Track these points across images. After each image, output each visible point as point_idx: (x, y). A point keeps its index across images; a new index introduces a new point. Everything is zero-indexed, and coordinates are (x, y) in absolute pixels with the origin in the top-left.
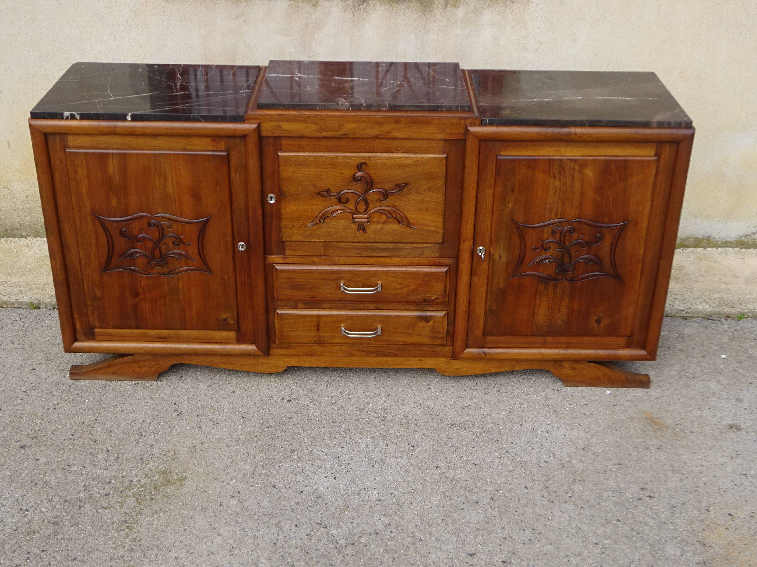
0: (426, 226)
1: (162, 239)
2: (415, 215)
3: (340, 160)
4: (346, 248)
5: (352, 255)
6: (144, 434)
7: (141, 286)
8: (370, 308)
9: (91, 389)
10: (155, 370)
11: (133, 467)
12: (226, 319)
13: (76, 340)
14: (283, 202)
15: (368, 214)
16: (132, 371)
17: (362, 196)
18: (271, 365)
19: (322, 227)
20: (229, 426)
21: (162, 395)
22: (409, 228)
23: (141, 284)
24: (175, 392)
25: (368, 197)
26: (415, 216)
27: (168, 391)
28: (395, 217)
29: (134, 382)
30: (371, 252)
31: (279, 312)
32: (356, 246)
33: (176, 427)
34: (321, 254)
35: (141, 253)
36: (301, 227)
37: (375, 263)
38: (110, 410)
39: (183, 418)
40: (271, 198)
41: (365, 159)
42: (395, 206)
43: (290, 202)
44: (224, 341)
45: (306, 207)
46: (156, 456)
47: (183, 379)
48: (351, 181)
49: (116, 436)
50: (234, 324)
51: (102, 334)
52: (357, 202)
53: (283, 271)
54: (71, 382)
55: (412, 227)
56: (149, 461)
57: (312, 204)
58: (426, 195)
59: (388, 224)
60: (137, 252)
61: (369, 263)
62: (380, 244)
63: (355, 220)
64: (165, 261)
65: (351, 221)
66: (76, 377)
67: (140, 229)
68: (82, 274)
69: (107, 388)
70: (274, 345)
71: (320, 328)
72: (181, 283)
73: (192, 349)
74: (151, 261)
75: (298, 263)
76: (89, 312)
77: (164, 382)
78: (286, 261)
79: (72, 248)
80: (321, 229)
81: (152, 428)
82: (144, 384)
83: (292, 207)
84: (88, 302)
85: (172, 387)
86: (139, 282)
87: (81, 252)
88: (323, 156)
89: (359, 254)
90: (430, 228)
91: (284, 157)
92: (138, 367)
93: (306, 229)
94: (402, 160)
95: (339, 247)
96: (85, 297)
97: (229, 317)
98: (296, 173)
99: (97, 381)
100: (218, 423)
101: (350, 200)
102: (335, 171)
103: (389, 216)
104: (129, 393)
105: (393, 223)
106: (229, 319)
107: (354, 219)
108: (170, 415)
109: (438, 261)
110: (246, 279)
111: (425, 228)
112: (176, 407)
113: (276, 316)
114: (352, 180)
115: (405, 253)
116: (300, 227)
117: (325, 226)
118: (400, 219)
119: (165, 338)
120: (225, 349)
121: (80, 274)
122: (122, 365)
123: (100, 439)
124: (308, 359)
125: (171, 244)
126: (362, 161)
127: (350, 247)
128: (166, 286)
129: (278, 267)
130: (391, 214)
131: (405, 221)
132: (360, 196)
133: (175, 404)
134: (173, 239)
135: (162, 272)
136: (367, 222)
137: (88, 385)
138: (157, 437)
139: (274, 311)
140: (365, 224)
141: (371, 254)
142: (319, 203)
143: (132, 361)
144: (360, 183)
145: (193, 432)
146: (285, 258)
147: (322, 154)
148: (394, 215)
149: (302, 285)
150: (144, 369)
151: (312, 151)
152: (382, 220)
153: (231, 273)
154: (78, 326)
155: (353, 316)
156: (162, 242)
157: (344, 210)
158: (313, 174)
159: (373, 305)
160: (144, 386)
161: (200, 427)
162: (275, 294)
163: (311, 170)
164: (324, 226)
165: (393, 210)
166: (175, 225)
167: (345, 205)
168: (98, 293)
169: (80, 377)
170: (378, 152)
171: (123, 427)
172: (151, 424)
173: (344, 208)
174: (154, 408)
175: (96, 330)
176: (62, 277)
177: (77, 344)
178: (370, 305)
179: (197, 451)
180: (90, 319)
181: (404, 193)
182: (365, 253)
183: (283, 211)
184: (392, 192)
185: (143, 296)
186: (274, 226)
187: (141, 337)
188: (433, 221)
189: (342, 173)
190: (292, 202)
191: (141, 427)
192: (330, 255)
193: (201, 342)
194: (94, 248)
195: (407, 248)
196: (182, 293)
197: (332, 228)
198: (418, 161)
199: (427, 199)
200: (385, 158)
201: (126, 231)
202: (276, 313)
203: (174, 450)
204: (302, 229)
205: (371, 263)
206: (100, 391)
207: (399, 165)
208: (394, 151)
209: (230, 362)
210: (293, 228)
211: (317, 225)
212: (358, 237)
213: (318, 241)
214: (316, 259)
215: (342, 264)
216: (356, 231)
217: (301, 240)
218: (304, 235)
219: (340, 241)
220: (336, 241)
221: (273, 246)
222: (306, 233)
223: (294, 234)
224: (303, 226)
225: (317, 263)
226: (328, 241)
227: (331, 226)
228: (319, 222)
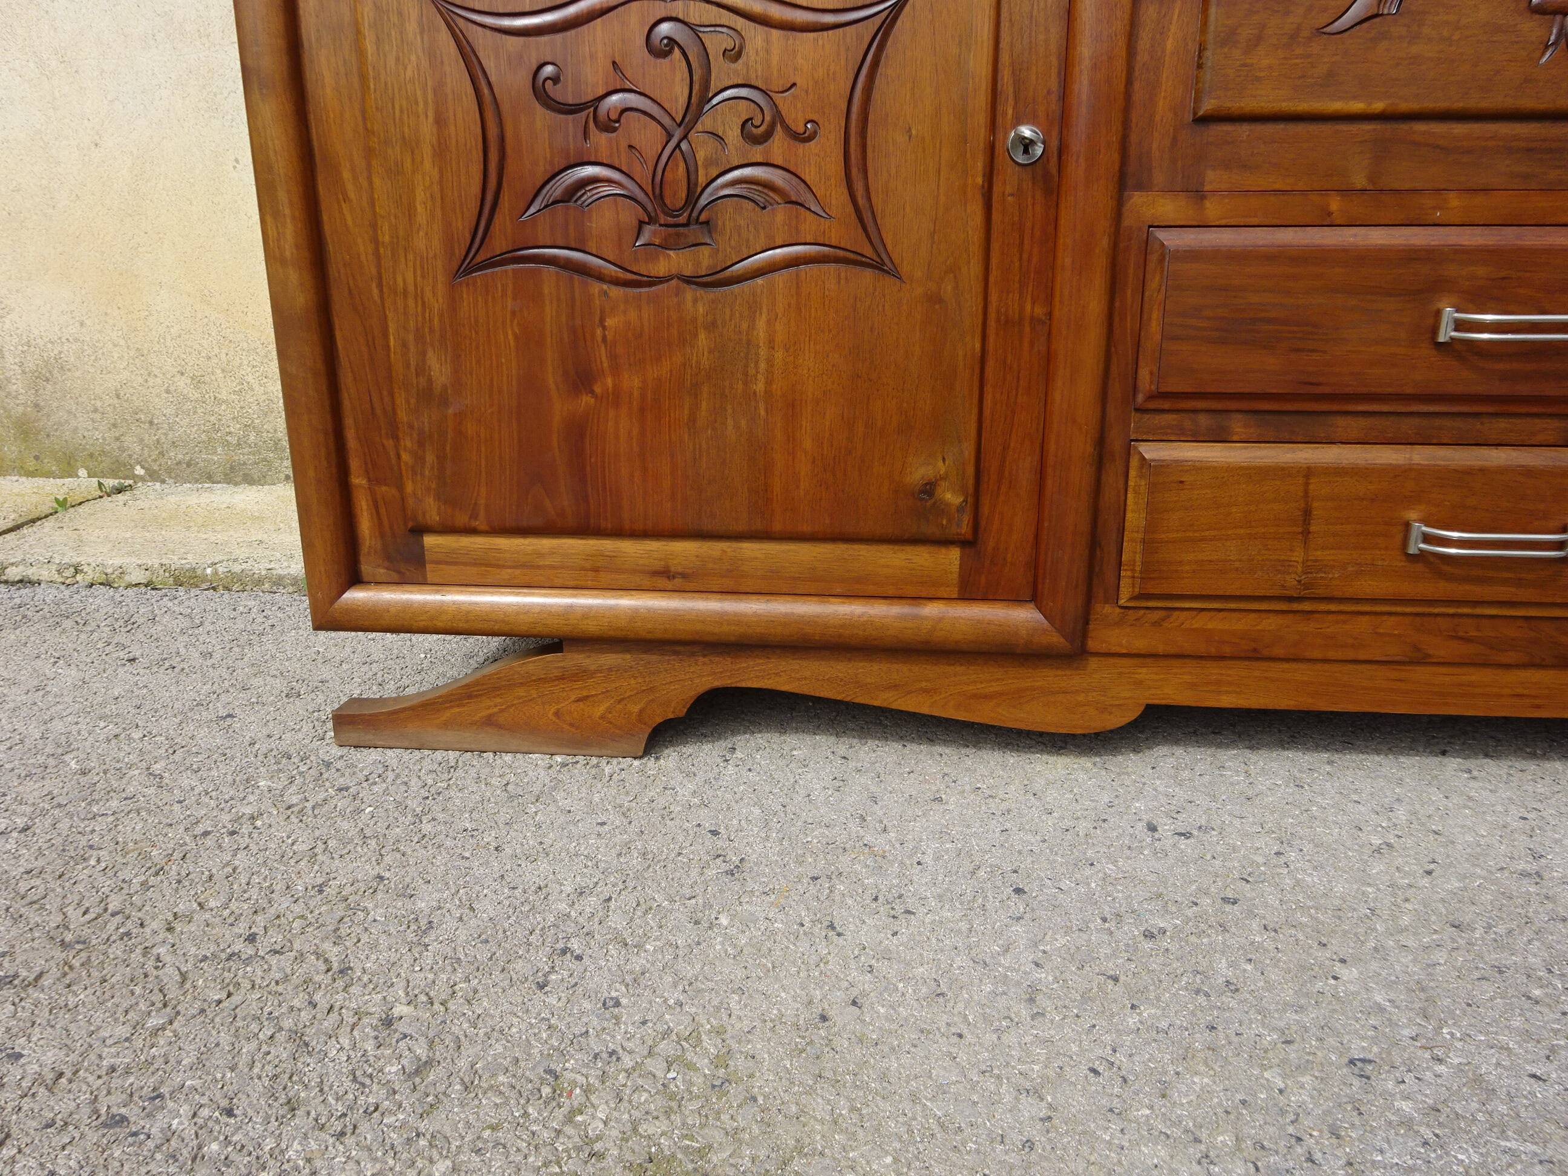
1: (699, 114)
4: (1469, 151)
5: (1495, 182)
6: (575, 945)
7: (604, 338)
8: (1540, 438)
9: (398, 776)
10: (641, 711)
11: (494, 1128)
12: (929, 488)
13: (355, 579)
16: (557, 714)
18: (1081, 698)
19: (1385, 36)
20: (964, 926)
21: (661, 802)
23: (604, 328)
24: (710, 793)
27: (685, 790)
29: (559, 759)
31: (1151, 451)
32: (1516, 138)
33: (724, 920)
34: (1360, 180)
35: (609, 181)
36: (1294, 36)
38: (449, 843)
39: (750, 885)
44: (910, 591)
46: (628, 1061)
47: (739, 754)
49: (449, 951)
50: (960, 509)
51: (451, 560)
53: (1193, 255)
54: (336, 751)
56: (587, 1091)
60: (594, 180)
64: (703, 218)
65: (1523, 4)
66: (354, 736)
67: (614, 63)
68: (380, 286)
69: (460, 773)
70: (1108, 609)
71: (1312, 528)
72: (761, 324)
73: (787, 621)
74: (652, 220)
76: (405, 457)
77: (671, 759)
78: (1213, 209)
79: (346, 175)
80: (1385, 44)
81: (617, 921)
82: (597, 766)
84: (402, 415)
85: (700, 778)
86: (597, 319)
87: (377, 181)
89: (1526, 176)
92: (579, 700)
93: (1316, 47)
95: (1441, 143)
96: (392, 395)
97: (944, 478)
99: (426, 752)
100: (908, 912)
104: (536, 789)
106: (944, 484)
108: (694, 873)
110: (1028, 307)
112: (720, 843)
113: (1133, 473)
116: (1291, 37)
117: (1404, 32)
119: (684, 576)
120: (916, 617)
121: (375, 292)
122: (521, 692)
123: (365, 963)
124: (1235, 671)
125: (733, 135)
127: (1491, 144)
128: (702, 336)
129: (1171, 239)
133: (715, 833)
134: (744, 110)
135: (688, 272)
137: (394, 763)
138: (638, 963)
139: (1128, 451)
143: (557, 673)
145: (803, 946)
146: (1201, 201)
149: (1270, 321)
150: (601, 709)
153: (973, 269)
154: (365, 525)
155: (1469, 472)
156: (699, 127)
159: (1555, 423)
160: (593, 771)
161: (832, 927)
162: (1144, 374)
164: (1398, 30)
166: (755, 35)
168: (439, 370)
169: (368, 738)
171: (487, 908)
172: (612, 904)
174: (627, 845)
175: (429, 540)
176: (301, 299)
177: (356, 596)
178: (1539, 423)
179: (837, 1042)
180: (409, 488)
185: (609, 381)
187: (596, 570)
191: (568, 915)
192: (1396, 186)
193: (822, 595)
194: (427, 165)
196: (763, 366)
197: (1429, 40)
201: (555, 79)
202: (1134, 462)
203: (720, 1032)
204: (1299, 51)
206: (430, 782)
209: (924, 684)
210: (1256, 46)
211: (1365, 25)
212: (1541, 84)
213: (1357, 106)
214: (1335, 204)
215: (1452, 221)
216: (1537, 54)
217: (1284, 105)
218: (1300, 78)
219: (1459, 105)
220: (1442, 105)
221: (1155, 146)
222: (1313, 67)
223: (1258, 79)
224: (1305, 33)
225: (1338, 222)
226: (1404, 106)
227: (1426, 30)
228: (1375, 12)
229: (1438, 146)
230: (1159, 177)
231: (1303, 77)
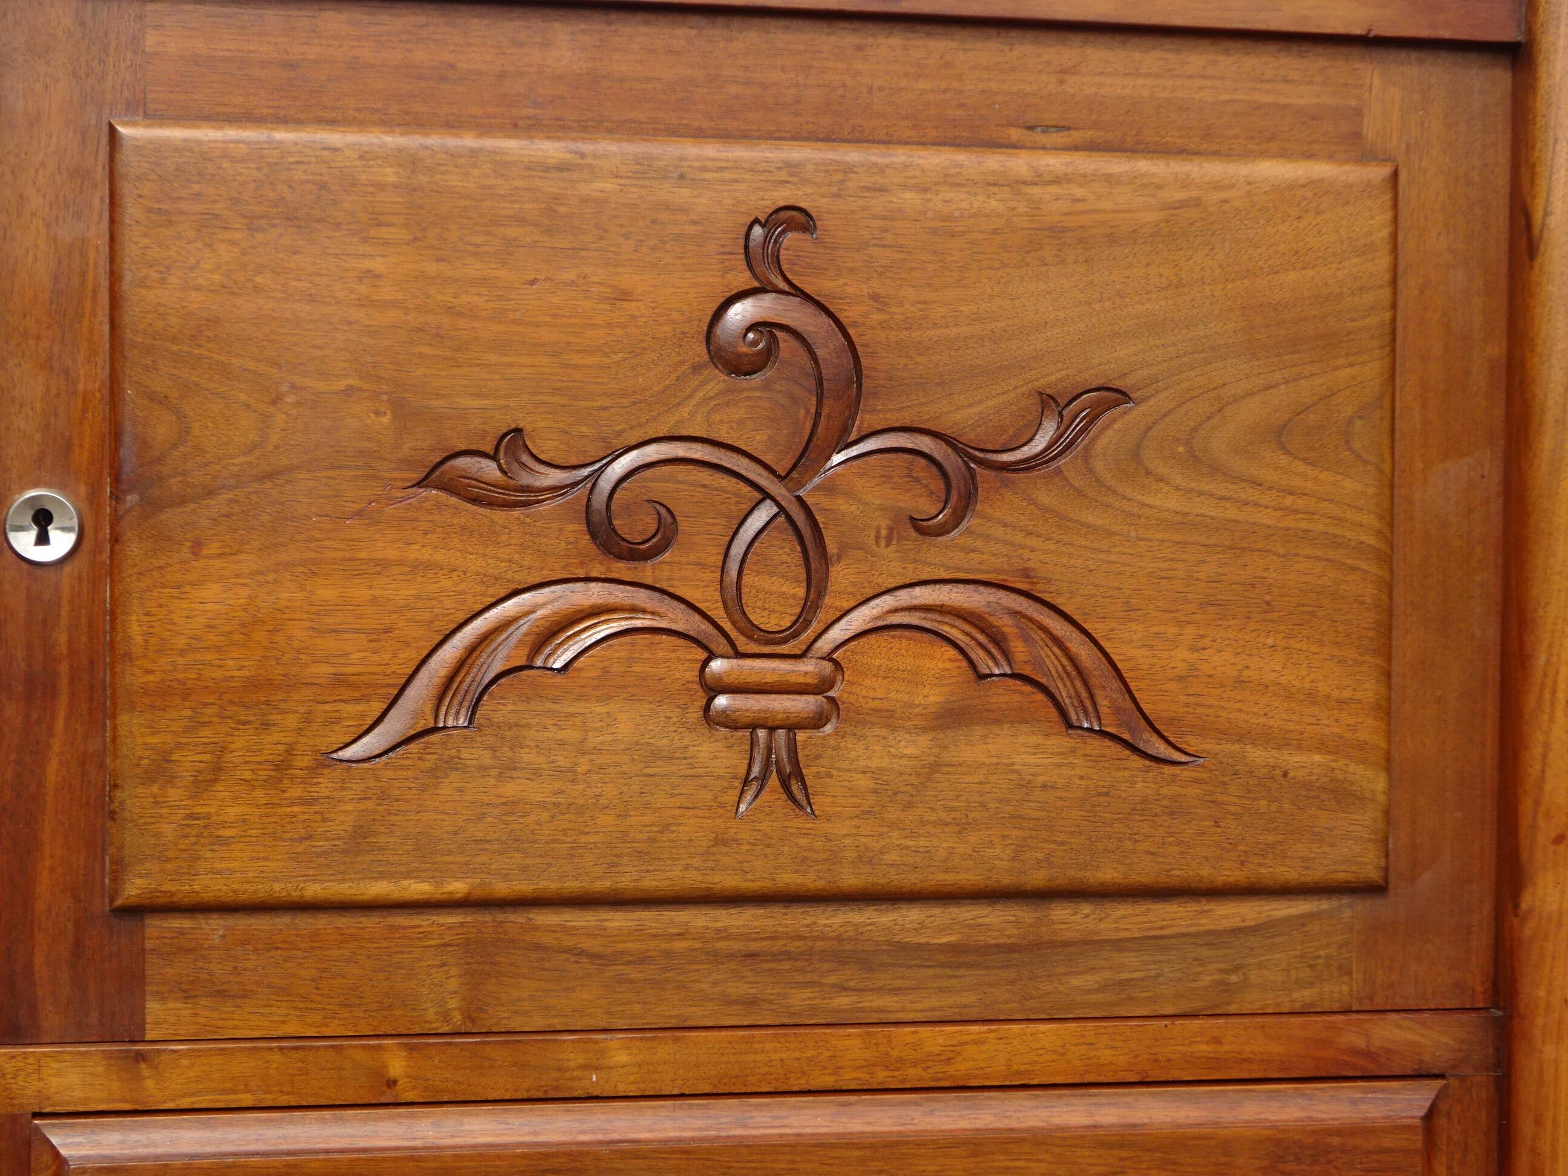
0: (1268, 738)
2: (1182, 654)
3: (610, 186)
4: (643, 959)
5: (698, 1014)
14: (134, 549)
15: (825, 644)
17: (776, 489)
19: (454, 765)
22: (1139, 762)
25: (826, 502)
26: (1180, 658)
28: (1027, 671)
30: (843, 989)
32: (723, 934)
34: (446, 1016)
36: (282, 766)
37: (881, 1077)
40: (43, 519)
41: (805, 182)
42: (1026, 573)
43: (197, 547)
45: (327, 593)
48: (696, 368)
52: (738, 549)
53: (114, 1172)
55: (1160, 749)
57: (384, 564)
58: (1256, 483)
59: (979, 730)
61: (829, 1081)
62: (913, 915)
63: (722, 701)
65: (695, 713)
75: (247, 1100)
78: (151, 1089)
80: (454, 779)
83: (212, 591)
88: (473, 153)
89: (752, 1002)
90: (1292, 759)
91: (158, 148)
93: (324, 785)
94: (1079, 192)
95: (588, 944)
98: (257, 289)
101: (684, 525)
102: (570, 275)
103: (986, 665)
105: (1017, 717)
107: (714, 689)
109: (1360, 1043)
111: (1258, 756)
114: (699, 350)
115: (1103, 988)
116: (277, 768)
117: (486, 758)
118: (1063, 692)
126: (783, 196)
127: (680, 945)
129: (74, 1144)
130: (997, 639)
131: (1103, 703)
132: (766, 496)
136: (817, 722)
140: (801, 736)
141: (843, 1001)
142: (441, 556)
144: (766, 387)
146: (140, 1057)
147: (469, 141)
148: (1018, 647)
151: (386, 123)
152: (932, 697)
157: (634, 610)
158: (394, 304)
163: (377, 265)
164: (475, 755)
165: (1015, 613)
167: (647, 572)
170: (888, 142)
173: (641, 597)
181: (1099, 465)
182: (800, 999)
183: (135, 627)
184: (1006, 457)
186: (53, 769)
188: (1311, 697)
189: (624, 296)
190: (214, 548)
192: (517, 1024)
195: (1118, 945)
197: (535, 773)
198: (1197, 203)
199: (1266, 518)
200: (950, 180)
204: (295, 792)
205: (849, 1078)
207: (1056, 231)
208: (1015, 134)
210: (214, 781)
211: (414, 747)
212: (745, 847)
213: (418, 888)
214: (397, 1064)
215: (623, 1089)
216: (732, 796)
217: (277, 887)
218: (302, 839)
219: (604, 885)
220: (572, 885)
221: (39, 960)
222: (324, 820)
223: (225, 842)
224: (303, 761)
225: (409, 1096)
226: (502, 888)
227: (527, 756)
228: (431, 725)
229: (582, 953)
230: (50, 1016)
231: (310, 837)
